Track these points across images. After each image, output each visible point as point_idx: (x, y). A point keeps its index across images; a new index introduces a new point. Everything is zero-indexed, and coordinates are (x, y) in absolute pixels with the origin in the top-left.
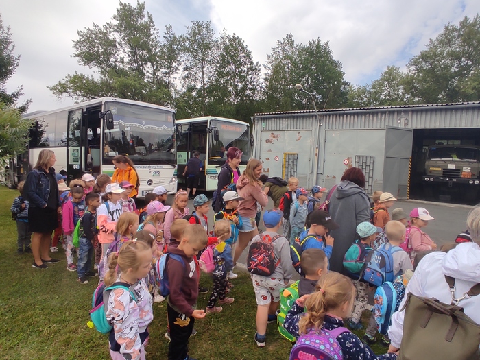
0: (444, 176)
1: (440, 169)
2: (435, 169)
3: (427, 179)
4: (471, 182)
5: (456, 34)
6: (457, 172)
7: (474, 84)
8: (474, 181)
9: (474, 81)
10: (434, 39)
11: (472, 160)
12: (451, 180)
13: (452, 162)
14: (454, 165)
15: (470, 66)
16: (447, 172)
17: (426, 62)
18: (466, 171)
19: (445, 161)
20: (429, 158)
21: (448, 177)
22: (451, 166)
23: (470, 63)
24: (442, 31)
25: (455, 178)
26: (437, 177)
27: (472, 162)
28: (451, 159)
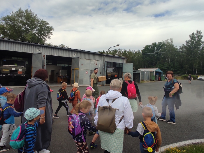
0: (11, 73)
1: (8, 70)
2: (5, 70)
3: (1, 75)
4: (22, 76)
5: (23, 14)
6: (16, 71)
7: (31, 37)
8: (23, 75)
9: (31, 36)
10: (14, 12)
11: (22, 66)
12: (13, 75)
13: (14, 67)
14: (15, 68)
15: (29, 30)
16: (12, 72)
17: (10, 21)
18: (20, 71)
19: (10, 66)
20: (2, 65)
21: (12, 74)
22: (14, 69)
23: (29, 28)
24: (18, 10)
25: (15, 74)
26: (6, 74)
27: (22, 67)
28: (13, 66)
